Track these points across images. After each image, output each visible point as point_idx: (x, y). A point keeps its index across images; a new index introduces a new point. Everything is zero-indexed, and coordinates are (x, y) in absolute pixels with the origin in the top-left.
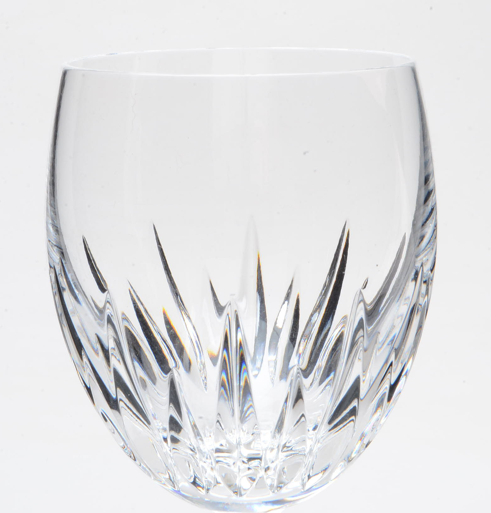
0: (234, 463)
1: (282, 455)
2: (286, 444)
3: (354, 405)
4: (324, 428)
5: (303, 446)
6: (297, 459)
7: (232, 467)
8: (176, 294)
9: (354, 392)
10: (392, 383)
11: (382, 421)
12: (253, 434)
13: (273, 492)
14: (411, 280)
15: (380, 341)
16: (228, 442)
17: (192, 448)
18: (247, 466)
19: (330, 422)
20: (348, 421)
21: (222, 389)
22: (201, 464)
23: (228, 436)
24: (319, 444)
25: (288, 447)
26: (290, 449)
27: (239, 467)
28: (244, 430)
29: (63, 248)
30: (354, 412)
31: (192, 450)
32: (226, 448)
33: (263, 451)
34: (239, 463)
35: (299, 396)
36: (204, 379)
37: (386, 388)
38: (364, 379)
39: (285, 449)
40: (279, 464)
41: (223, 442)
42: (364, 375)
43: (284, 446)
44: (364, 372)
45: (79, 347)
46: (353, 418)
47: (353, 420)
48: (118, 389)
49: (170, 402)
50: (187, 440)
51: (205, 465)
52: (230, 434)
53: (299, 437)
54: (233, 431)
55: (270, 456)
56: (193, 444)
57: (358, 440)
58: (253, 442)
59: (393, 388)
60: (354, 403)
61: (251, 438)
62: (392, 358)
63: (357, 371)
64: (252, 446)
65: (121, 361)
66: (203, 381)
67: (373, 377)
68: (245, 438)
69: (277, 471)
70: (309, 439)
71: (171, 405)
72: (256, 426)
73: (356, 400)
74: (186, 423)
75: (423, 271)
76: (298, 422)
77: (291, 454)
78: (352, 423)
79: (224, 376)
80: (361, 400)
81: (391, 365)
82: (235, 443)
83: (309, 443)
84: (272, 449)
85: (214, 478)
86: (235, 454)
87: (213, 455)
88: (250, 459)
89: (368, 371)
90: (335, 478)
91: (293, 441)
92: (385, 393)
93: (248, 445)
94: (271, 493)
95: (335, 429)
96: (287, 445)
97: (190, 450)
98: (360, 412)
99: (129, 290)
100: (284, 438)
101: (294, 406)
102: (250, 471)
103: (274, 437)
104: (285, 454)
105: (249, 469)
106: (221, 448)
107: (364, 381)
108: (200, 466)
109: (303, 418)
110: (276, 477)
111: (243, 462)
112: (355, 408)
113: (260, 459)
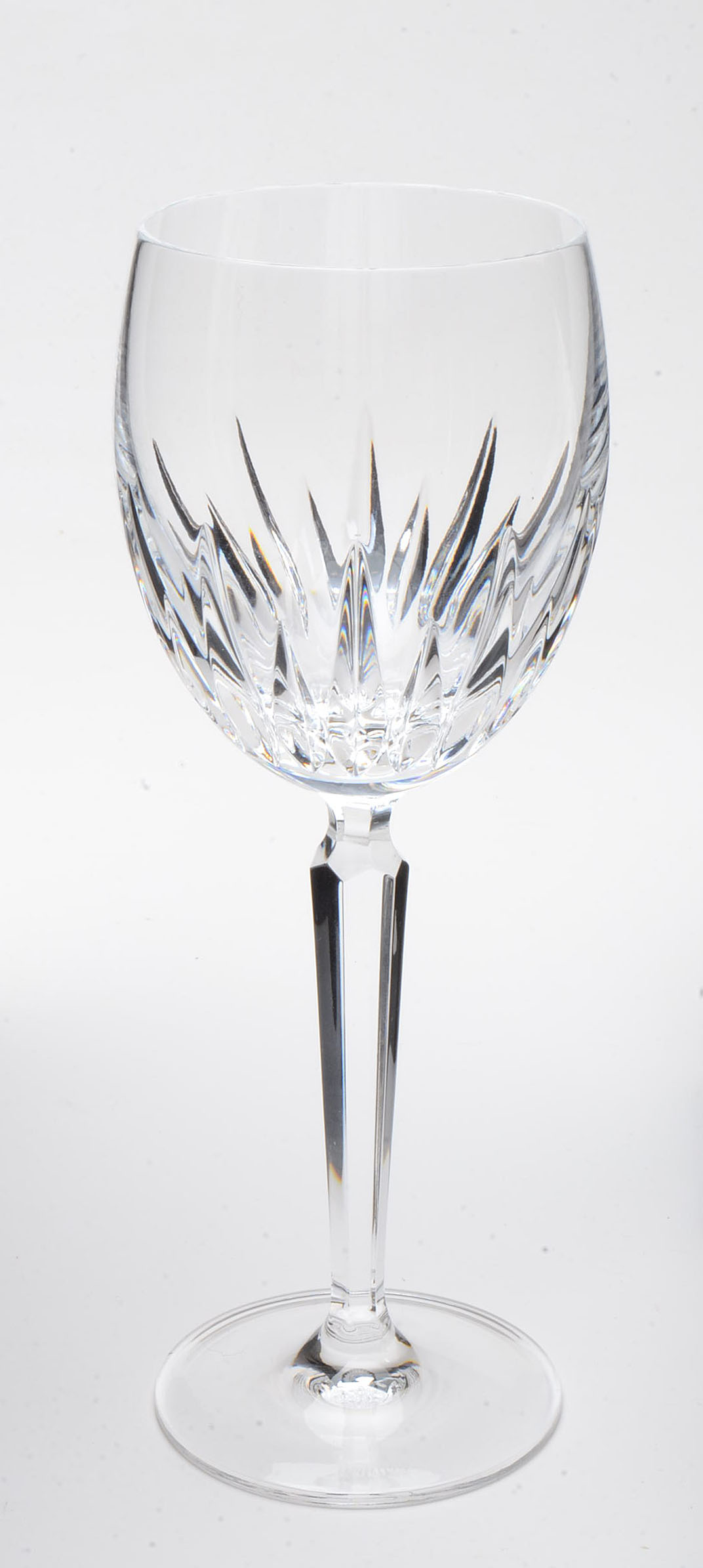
0: (349, 735)
1: (409, 726)
2: (414, 712)
3: (501, 664)
4: (462, 692)
5: (437, 714)
6: (425, 730)
7: (347, 739)
8: (266, 513)
9: (501, 648)
10: (548, 638)
11: (535, 683)
12: (374, 699)
13: (396, 770)
14: (576, 506)
15: (535, 585)
16: (342, 707)
17: (297, 714)
18: (365, 737)
19: (469, 686)
20: (493, 683)
21: (341, 649)
22: (308, 734)
23: (343, 702)
24: (456, 712)
25: (416, 716)
26: (418, 718)
27: (356, 739)
28: (364, 694)
29: (134, 455)
30: (500, 672)
31: (297, 718)
32: (340, 717)
33: (388, 721)
34: (356, 735)
35: (433, 651)
36: (304, 616)
37: (541, 642)
38: (514, 632)
39: (413, 719)
40: (404, 735)
41: (337, 709)
42: (513, 629)
43: (413, 715)
44: (514, 625)
45: (160, 590)
46: (499, 679)
47: (498, 682)
48: (211, 649)
49: (276, 665)
50: (292, 704)
51: (313, 735)
52: (347, 699)
53: (430, 704)
54: (350, 695)
55: (395, 726)
56: (300, 709)
57: (502, 706)
58: (374, 709)
59: (549, 643)
60: (501, 661)
61: (371, 703)
62: (549, 607)
63: (505, 622)
64: (372, 714)
65: (211, 605)
66: (304, 618)
67: (526, 628)
68: (365, 704)
69: (403, 745)
70: (445, 705)
71: (277, 668)
72: (380, 687)
73: (503, 657)
74: (292, 683)
75: (590, 495)
76: (429, 686)
77: (418, 725)
78: (498, 685)
79: (344, 632)
80: (510, 659)
81: (548, 615)
82: (352, 710)
83: (444, 710)
84: (398, 719)
85: (326, 753)
86: (351, 724)
87: (326, 724)
88: (368, 730)
89: (520, 623)
90: (474, 754)
91: (423, 709)
92: (540, 648)
93: (367, 714)
94: (394, 770)
95: (475, 694)
96: (416, 714)
97: (295, 718)
98: (508, 673)
99: (209, 506)
100: (413, 705)
101: (427, 665)
102: (368, 744)
103: (402, 704)
104: (413, 724)
105: (366, 741)
106: (334, 716)
107: (513, 636)
108: (307, 736)
109: (438, 679)
110: (400, 753)
111: (361, 733)
112: (502, 666)
113: (385, 730)
